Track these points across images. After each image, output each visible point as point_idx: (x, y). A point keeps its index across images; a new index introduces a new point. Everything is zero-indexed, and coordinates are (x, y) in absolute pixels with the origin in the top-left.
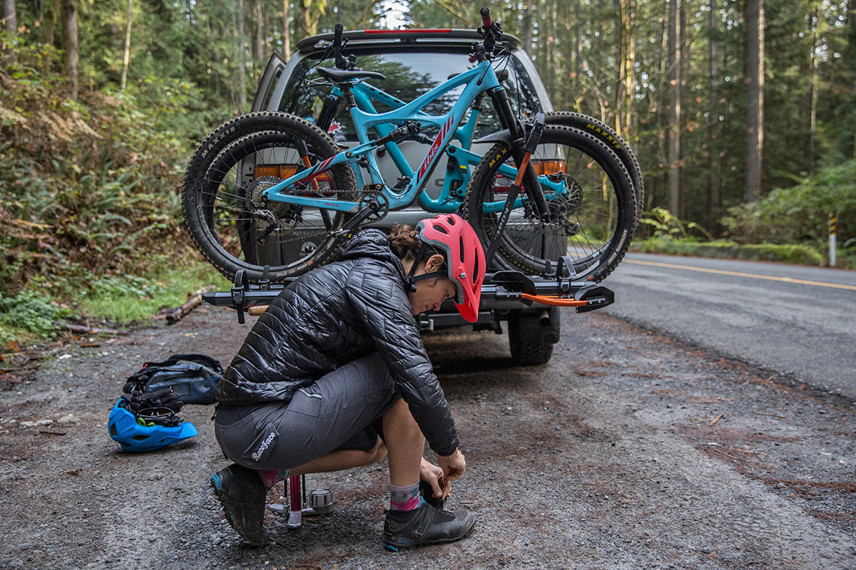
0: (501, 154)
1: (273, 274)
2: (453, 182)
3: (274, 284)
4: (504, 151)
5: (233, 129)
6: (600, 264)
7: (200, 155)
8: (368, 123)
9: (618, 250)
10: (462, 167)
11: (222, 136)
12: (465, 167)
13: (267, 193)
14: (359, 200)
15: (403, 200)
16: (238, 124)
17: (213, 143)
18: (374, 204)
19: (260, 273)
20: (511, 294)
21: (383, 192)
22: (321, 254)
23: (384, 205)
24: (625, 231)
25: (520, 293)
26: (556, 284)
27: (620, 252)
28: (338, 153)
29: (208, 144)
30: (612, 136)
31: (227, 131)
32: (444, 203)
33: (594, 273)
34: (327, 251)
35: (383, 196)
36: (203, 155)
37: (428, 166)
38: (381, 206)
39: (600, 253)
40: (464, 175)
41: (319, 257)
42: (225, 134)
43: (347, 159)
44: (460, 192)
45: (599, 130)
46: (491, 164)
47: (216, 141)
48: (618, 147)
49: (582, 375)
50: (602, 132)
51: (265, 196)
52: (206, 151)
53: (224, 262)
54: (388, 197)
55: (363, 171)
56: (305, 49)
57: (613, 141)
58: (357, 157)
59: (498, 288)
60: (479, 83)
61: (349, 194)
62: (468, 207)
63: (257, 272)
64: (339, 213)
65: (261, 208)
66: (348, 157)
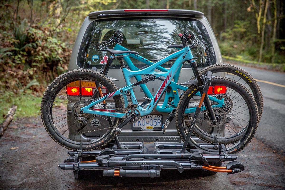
0: (194, 91)
1: (85, 146)
2: (169, 98)
3: (85, 151)
4: (195, 90)
5: (66, 78)
6: (240, 143)
7: (50, 90)
8: (130, 76)
9: (249, 137)
10: (174, 91)
11: (61, 81)
12: (175, 91)
13: (83, 110)
14: (126, 112)
15: (146, 112)
16: (69, 76)
17: (56, 84)
18: (133, 115)
19: (78, 146)
20: (197, 166)
21: (137, 109)
22: (108, 137)
23: (138, 115)
24: (253, 128)
25: (202, 166)
26: (218, 157)
27: (250, 138)
28: (116, 90)
29: (54, 85)
30: (248, 77)
31: (63, 79)
32: (165, 108)
33: (237, 147)
34: (110, 136)
35: (138, 111)
36: (52, 90)
37: (159, 96)
38: (136, 115)
39: (241, 133)
40: (175, 95)
41: (106, 138)
42: (62, 80)
43: (121, 93)
44: (173, 103)
45: (241, 73)
46: (189, 96)
47: (58, 83)
48: (251, 81)
49: (234, 184)
50: (243, 74)
51: (82, 111)
52: (53, 88)
53: (61, 141)
54: (140, 111)
55: (128, 98)
56: (92, 17)
57: (248, 79)
58: (125, 92)
59: (192, 163)
60: (184, 57)
61: (121, 109)
62: (177, 115)
63: (77, 145)
64: (116, 119)
65: (80, 116)
66: (121, 92)
